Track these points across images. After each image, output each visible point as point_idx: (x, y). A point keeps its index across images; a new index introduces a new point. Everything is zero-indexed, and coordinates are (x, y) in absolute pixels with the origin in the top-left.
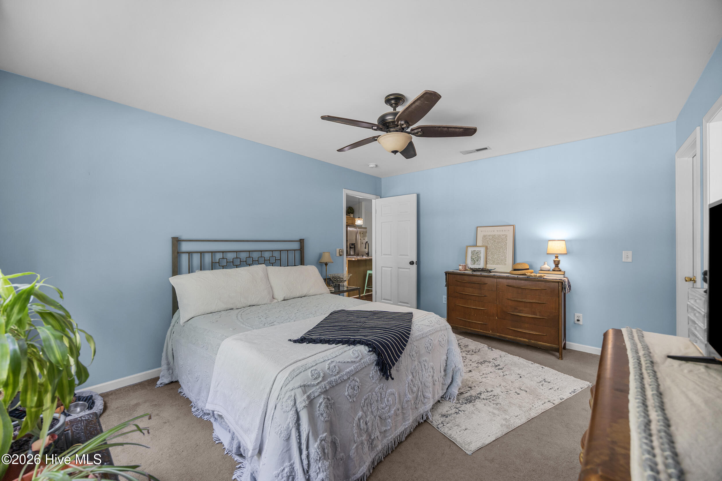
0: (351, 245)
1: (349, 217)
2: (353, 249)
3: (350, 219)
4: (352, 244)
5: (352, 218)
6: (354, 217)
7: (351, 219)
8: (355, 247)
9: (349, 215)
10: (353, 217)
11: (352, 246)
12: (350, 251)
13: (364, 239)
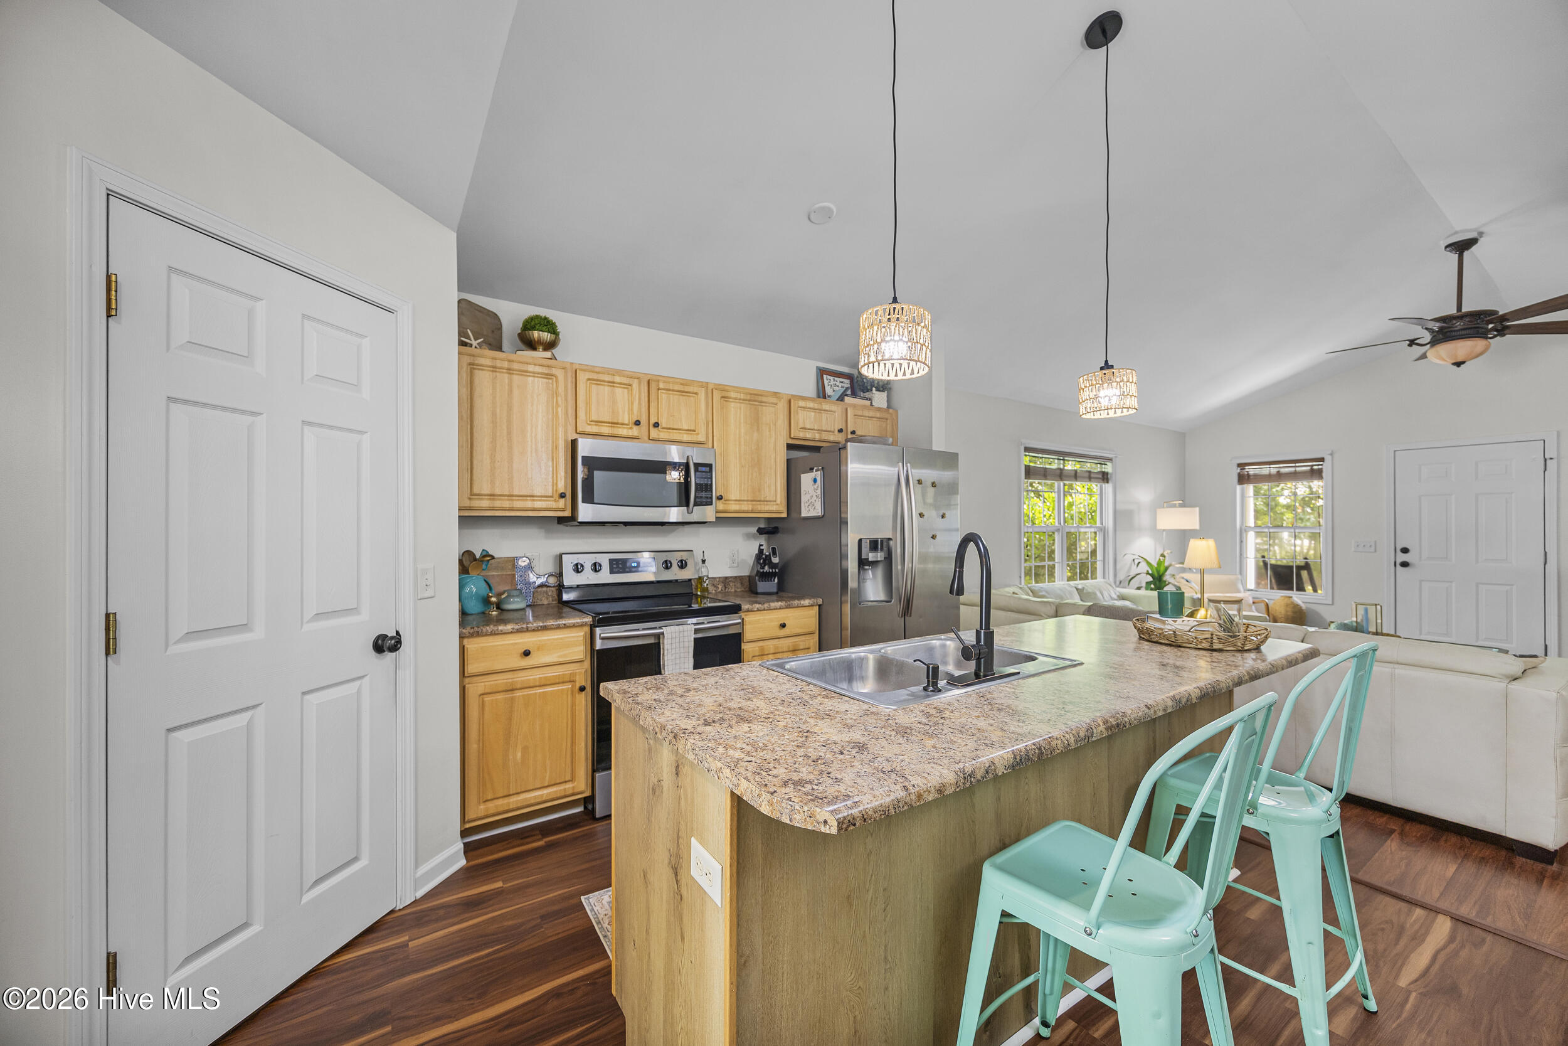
0: (866, 546)
1: (864, 407)
2: (880, 571)
3: (871, 414)
4: (874, 545)
5: (879, 409)
6: (889, 407)
7: (878, 415)
8: (889, 558)
9: (867, 395)
10: (885, 405)
11: (872, 557)
12: (861, 580)
13: (943, 517)
